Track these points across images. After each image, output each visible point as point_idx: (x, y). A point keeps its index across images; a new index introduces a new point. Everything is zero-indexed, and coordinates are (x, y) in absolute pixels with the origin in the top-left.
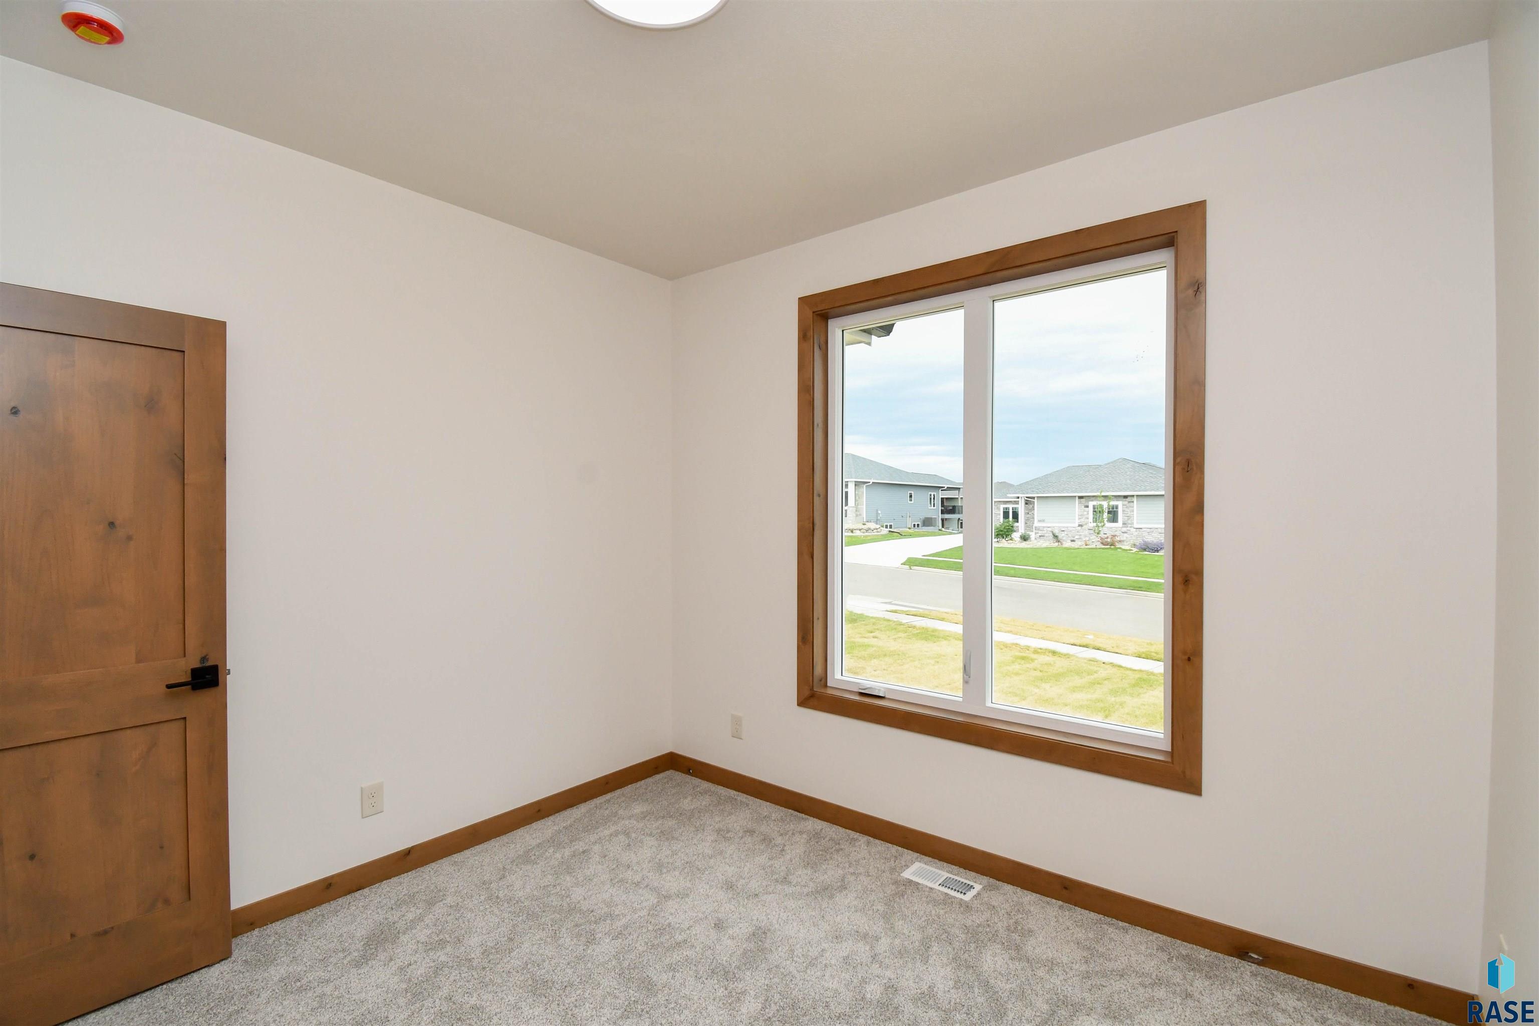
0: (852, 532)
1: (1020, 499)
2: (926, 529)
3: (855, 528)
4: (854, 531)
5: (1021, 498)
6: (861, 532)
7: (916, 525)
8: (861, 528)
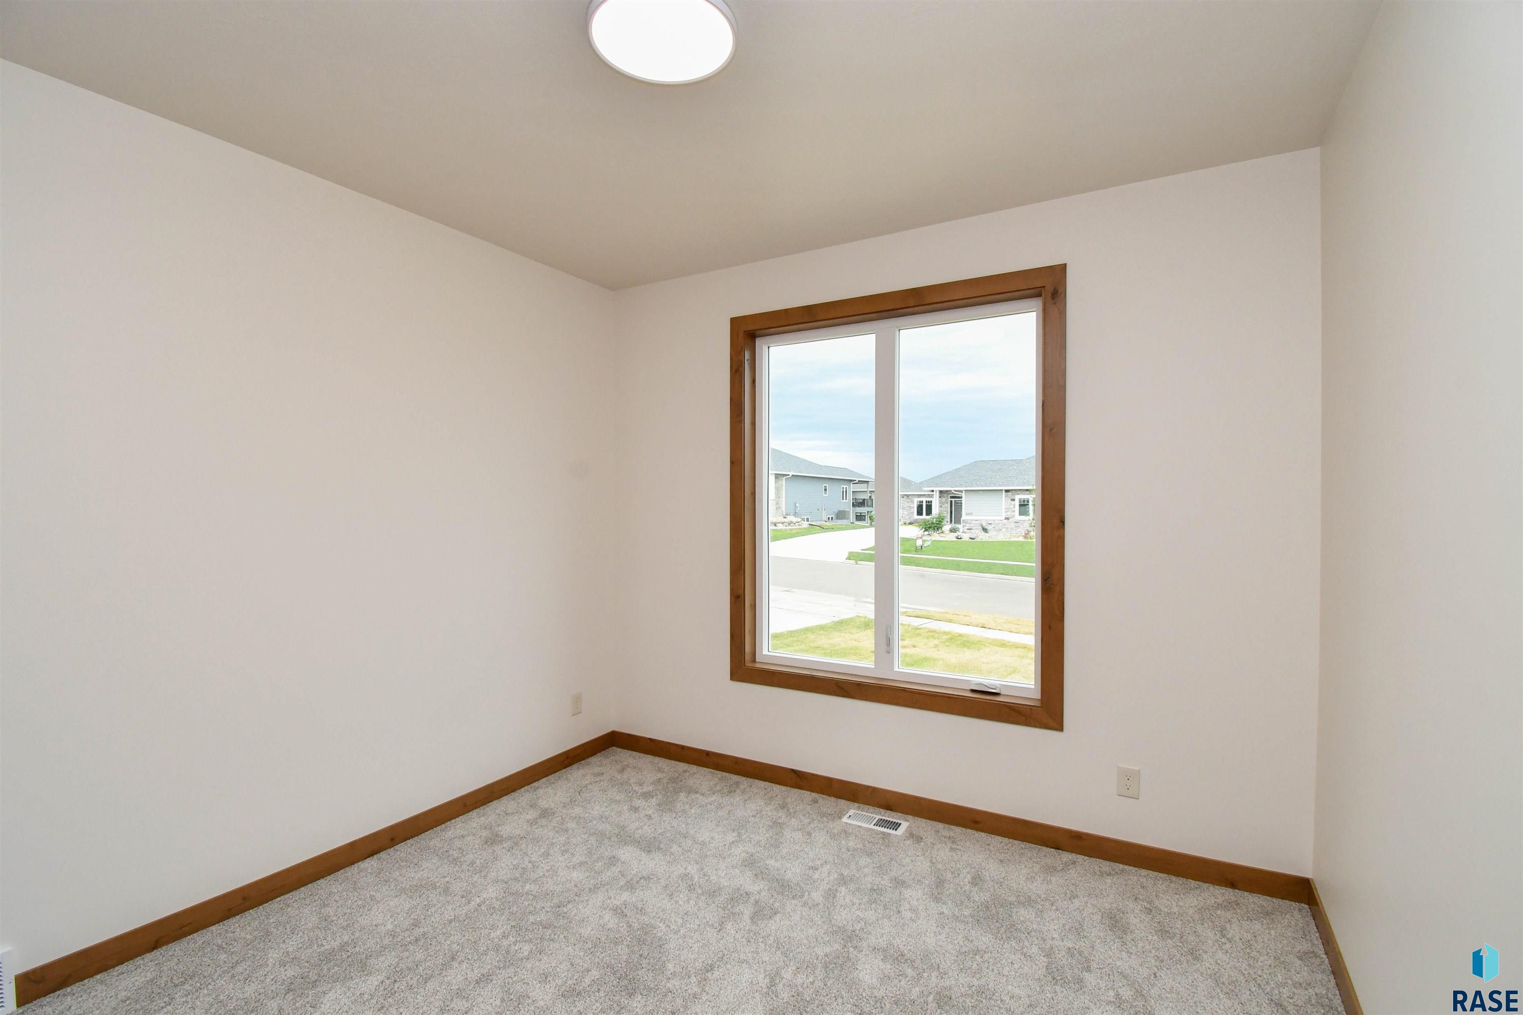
0: (775, 525)
1: (934, 493)
2: (840, 522)
3: (778, 522)
4: (777, 524)
5: (936, 491)
6: (783, 526)
7: (830, 518)
8: (783, 521)
